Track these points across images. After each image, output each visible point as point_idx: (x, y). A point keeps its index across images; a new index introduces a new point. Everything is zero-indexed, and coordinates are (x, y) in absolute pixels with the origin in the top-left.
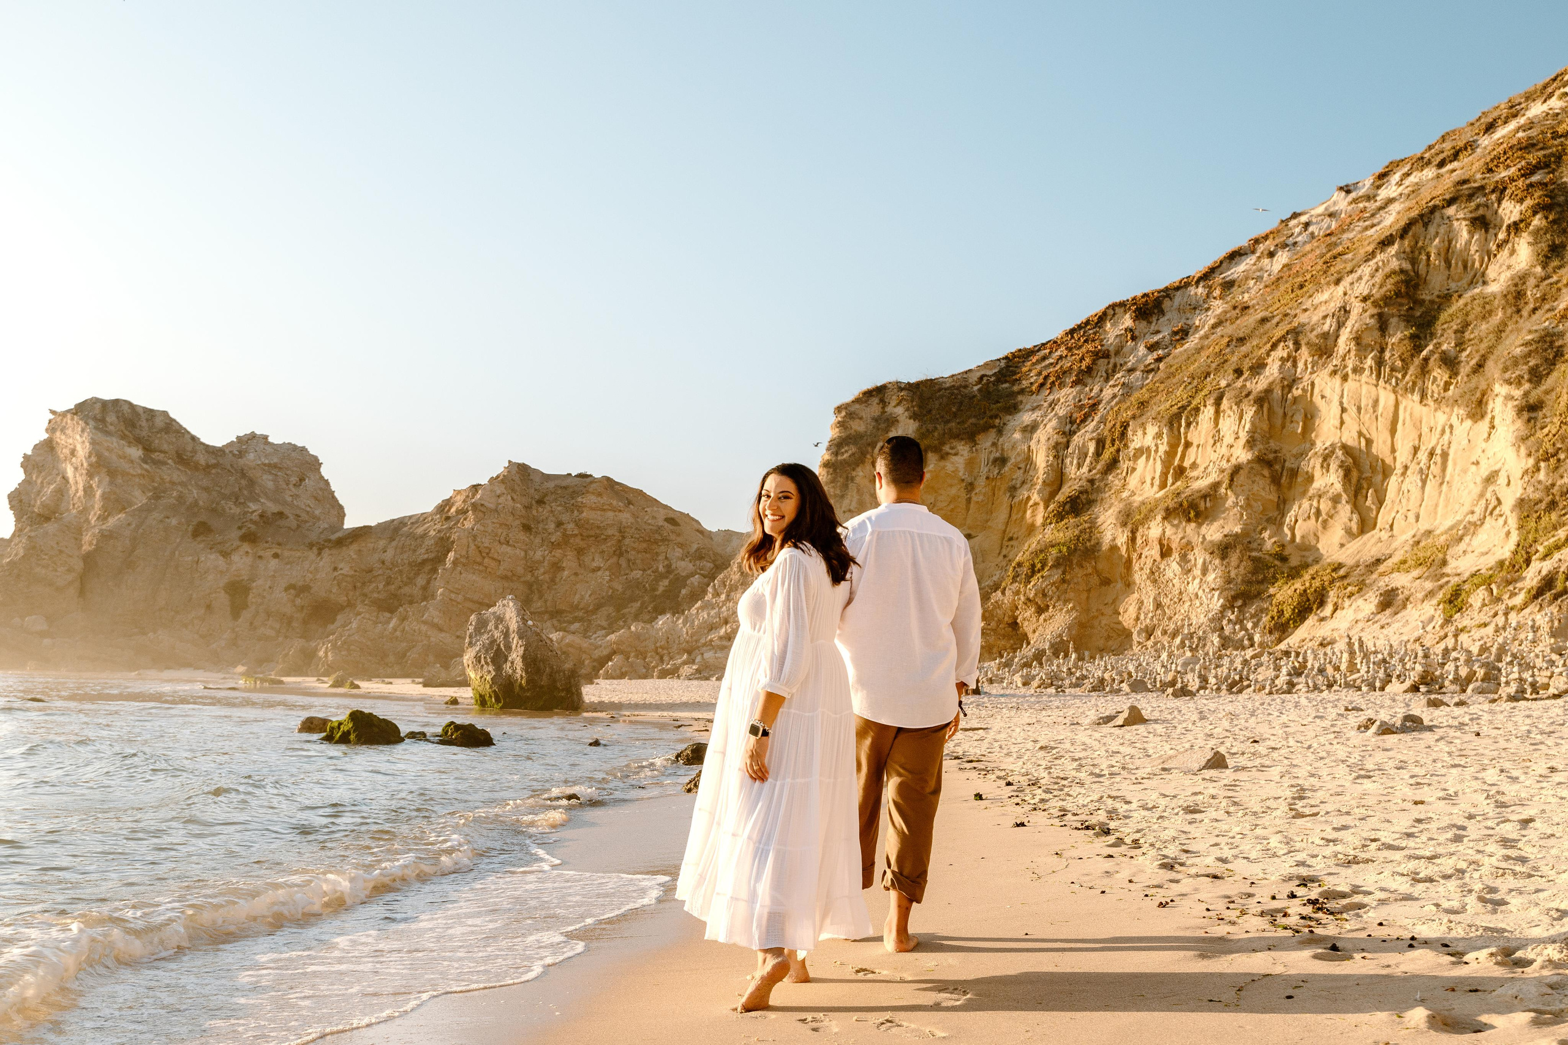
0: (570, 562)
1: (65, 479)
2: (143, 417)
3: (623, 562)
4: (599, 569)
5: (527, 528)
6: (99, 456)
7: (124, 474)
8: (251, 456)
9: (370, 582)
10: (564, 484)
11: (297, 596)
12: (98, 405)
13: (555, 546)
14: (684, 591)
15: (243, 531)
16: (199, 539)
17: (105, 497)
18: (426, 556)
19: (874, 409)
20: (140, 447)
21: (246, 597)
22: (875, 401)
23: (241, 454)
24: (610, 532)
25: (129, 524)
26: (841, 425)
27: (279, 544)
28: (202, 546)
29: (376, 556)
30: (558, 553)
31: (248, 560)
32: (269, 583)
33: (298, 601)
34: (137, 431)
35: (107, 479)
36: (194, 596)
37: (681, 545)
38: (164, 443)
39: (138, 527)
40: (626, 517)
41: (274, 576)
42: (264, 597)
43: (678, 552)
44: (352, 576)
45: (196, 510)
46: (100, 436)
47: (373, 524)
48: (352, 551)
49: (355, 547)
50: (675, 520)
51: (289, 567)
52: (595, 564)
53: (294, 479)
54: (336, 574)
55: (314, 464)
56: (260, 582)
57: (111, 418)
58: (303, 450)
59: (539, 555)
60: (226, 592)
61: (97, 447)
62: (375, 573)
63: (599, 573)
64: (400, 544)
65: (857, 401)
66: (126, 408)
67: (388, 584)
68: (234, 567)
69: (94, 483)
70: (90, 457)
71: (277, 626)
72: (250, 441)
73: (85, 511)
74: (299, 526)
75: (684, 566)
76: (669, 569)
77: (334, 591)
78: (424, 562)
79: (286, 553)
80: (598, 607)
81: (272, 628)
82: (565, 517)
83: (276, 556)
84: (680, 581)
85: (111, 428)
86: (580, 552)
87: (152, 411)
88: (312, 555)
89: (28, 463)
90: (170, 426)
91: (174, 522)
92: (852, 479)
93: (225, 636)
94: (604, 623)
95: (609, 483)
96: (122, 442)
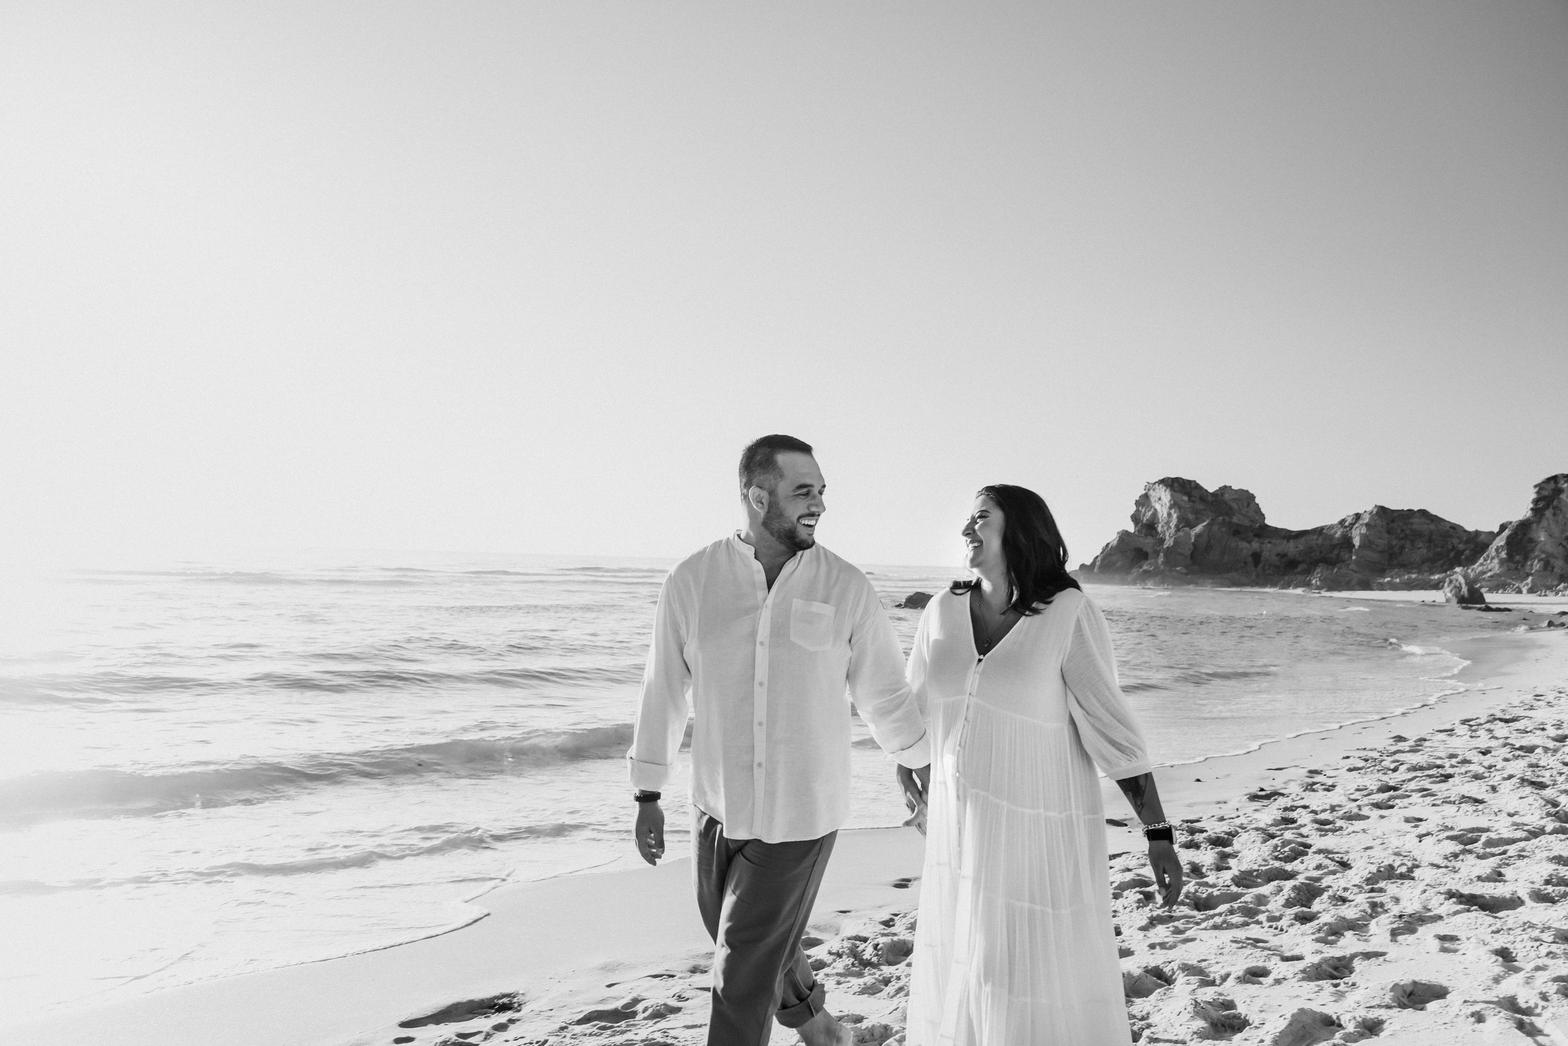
0: (1408, 545)
1: (1156, 510)
2: (1187, 483)
3: (1432, 545)
4: (1421, 548)
5: (1388, 532)
6: (1174, 500)
7: (1182, 506)
8: (1227, 495)
9: (1313, 552)
10: (1402, 513)
12: (1170, 480)
13: (1402, 539)
14: (1463, 557)
17: (1178, 517)
19: (1552, 485)
20: (1187, 496)
21: (1260, 558)
22: (1552, 482)
23: (1222, 495)
24: (1426, 533)
25: (1205, 531)
26: (1537, 493)
29: (1313, 540)
30: (1403, 542)
33: (1282, 560)
34: (1186, 489)
35: (1177, 510)
36: (1239, 558)
37: (1458, 538)
38: (1195, 493)
40: (1432, 527)
41: (1270, 550)
42: (1268, 559)
43: (1458, 541)
46: (1173, 492)
49: (1303, 538)
50: (1455, 527)
52: (1420, 546)
53: (1245, 505)
54: (1298, 549)
55: (1253, 497)
58: (1247, 491)
59: (1395, 542)
61: (1173, 498)
62: (1314, 549)
63: (1422, 550)
64: (1324, 537)
65: (1543, 482)
67: (1321, 553)
68: (1253, 547)
69: (1172, 511)
70: (1169, 502)
71: (1274, 570)
72: (1225, 489)
73: (1168, 523)
75: (1461, 547)
76: (1454, 548)
77: (1298, 556)
78: (1336, 545)
80: (1423, 563)
81: (1272, 570)
82: (1404, 528)
84: (1460, 553)
85: (1176, 489)
86: (1412, 542)
87: (1189, 480)
88: (1285, 542)
89: (1137, 503)
90: (1196, 486)
92: (1544, 515)
94: (1426, 569)
95: (1423, 513)
96: (1181, 494)
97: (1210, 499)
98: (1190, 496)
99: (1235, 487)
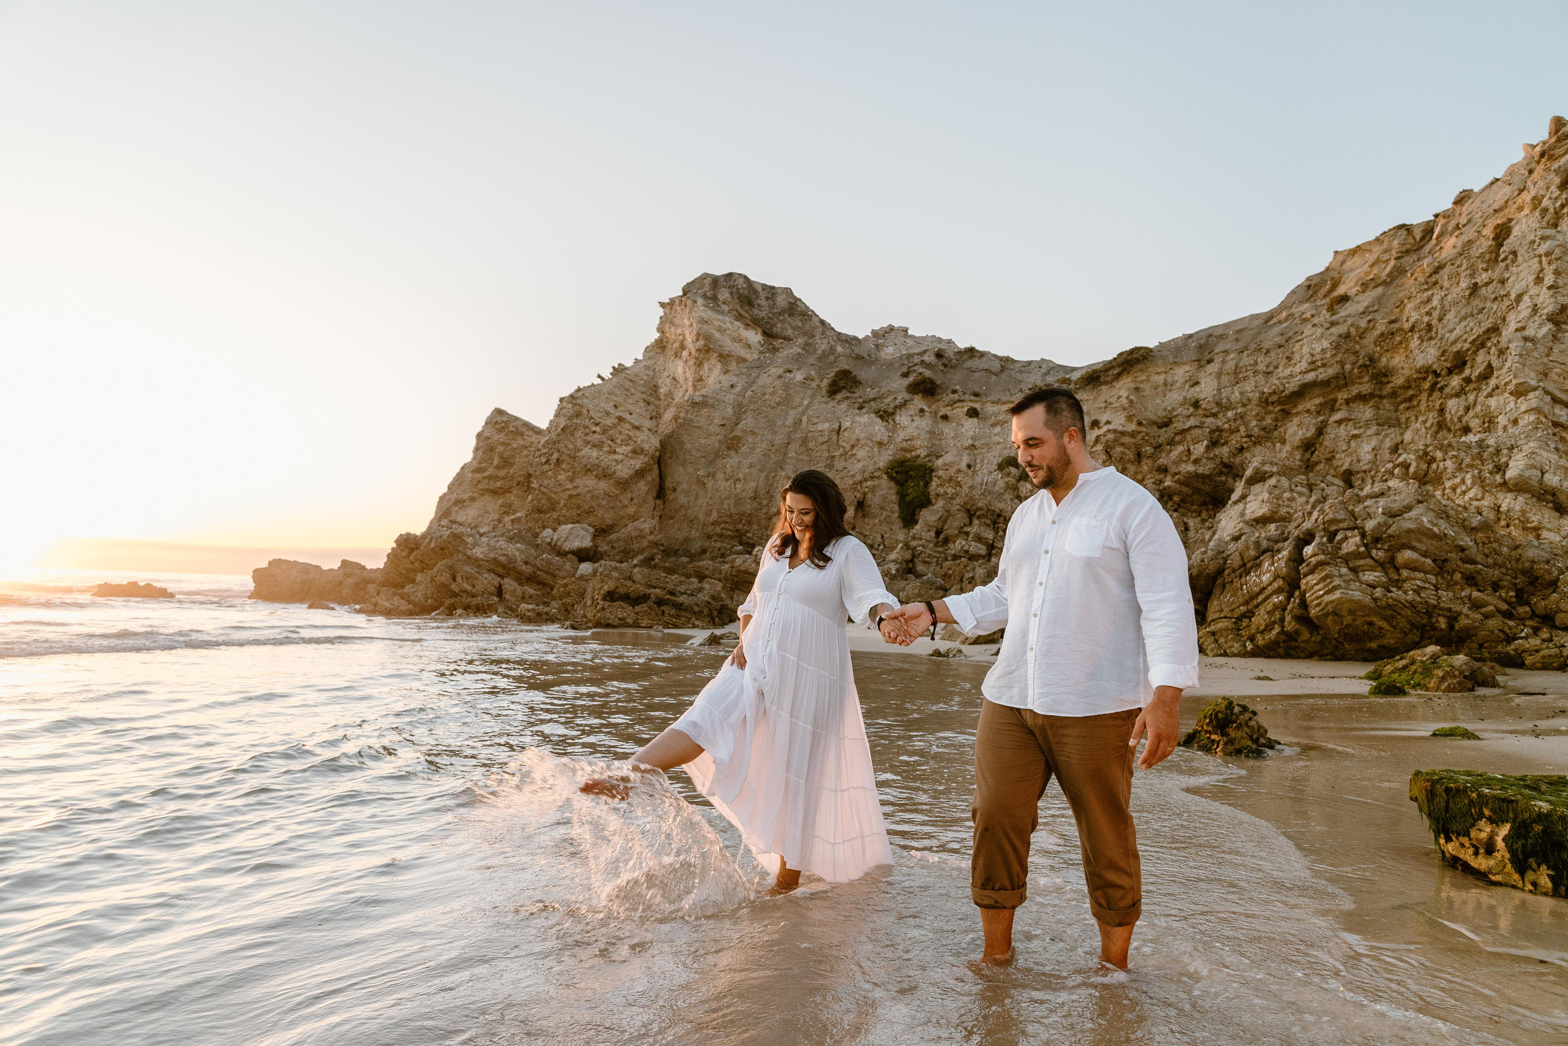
2: (763, 295)
6: (708, 338)
7: (742, 360)
8: (890, 350)
9: (1171, 443)
12: (707, 281)
15: (911, 378)
16: (839, 396)
20: (759, 330)
21: (928, 484)
23: (879, 345)
27: (976, 395)
28: (844, 406)
31: (925, 423)
32: (966, 459)
34: (756, 311)
35: (719, 366)
38: (787, 327)
39: (745, 389)
41: (972, 447)
42: (959, 484)
44: (1133, 435)
45: (832, 358)
51: (998, 429)
54: (1098, 432)
56: (948, 458)
57: (724, 294)
60: (891, 478)
61: (706, 327)
62: (1178, 425)
64: (1230, 365)
66: (741, 282)
67: (1214, 444)
68: (901, 435)
70: (697, 340)
72: (888, 335)
74: (1003, 369)
79: (990, 409)
83: (973, 413)
85: (724, 306)
87: (773, 288)
90: (795, 309)
91: (799, 376)
93: (892, 557)
96: (736, 323)
99: (914, 331)
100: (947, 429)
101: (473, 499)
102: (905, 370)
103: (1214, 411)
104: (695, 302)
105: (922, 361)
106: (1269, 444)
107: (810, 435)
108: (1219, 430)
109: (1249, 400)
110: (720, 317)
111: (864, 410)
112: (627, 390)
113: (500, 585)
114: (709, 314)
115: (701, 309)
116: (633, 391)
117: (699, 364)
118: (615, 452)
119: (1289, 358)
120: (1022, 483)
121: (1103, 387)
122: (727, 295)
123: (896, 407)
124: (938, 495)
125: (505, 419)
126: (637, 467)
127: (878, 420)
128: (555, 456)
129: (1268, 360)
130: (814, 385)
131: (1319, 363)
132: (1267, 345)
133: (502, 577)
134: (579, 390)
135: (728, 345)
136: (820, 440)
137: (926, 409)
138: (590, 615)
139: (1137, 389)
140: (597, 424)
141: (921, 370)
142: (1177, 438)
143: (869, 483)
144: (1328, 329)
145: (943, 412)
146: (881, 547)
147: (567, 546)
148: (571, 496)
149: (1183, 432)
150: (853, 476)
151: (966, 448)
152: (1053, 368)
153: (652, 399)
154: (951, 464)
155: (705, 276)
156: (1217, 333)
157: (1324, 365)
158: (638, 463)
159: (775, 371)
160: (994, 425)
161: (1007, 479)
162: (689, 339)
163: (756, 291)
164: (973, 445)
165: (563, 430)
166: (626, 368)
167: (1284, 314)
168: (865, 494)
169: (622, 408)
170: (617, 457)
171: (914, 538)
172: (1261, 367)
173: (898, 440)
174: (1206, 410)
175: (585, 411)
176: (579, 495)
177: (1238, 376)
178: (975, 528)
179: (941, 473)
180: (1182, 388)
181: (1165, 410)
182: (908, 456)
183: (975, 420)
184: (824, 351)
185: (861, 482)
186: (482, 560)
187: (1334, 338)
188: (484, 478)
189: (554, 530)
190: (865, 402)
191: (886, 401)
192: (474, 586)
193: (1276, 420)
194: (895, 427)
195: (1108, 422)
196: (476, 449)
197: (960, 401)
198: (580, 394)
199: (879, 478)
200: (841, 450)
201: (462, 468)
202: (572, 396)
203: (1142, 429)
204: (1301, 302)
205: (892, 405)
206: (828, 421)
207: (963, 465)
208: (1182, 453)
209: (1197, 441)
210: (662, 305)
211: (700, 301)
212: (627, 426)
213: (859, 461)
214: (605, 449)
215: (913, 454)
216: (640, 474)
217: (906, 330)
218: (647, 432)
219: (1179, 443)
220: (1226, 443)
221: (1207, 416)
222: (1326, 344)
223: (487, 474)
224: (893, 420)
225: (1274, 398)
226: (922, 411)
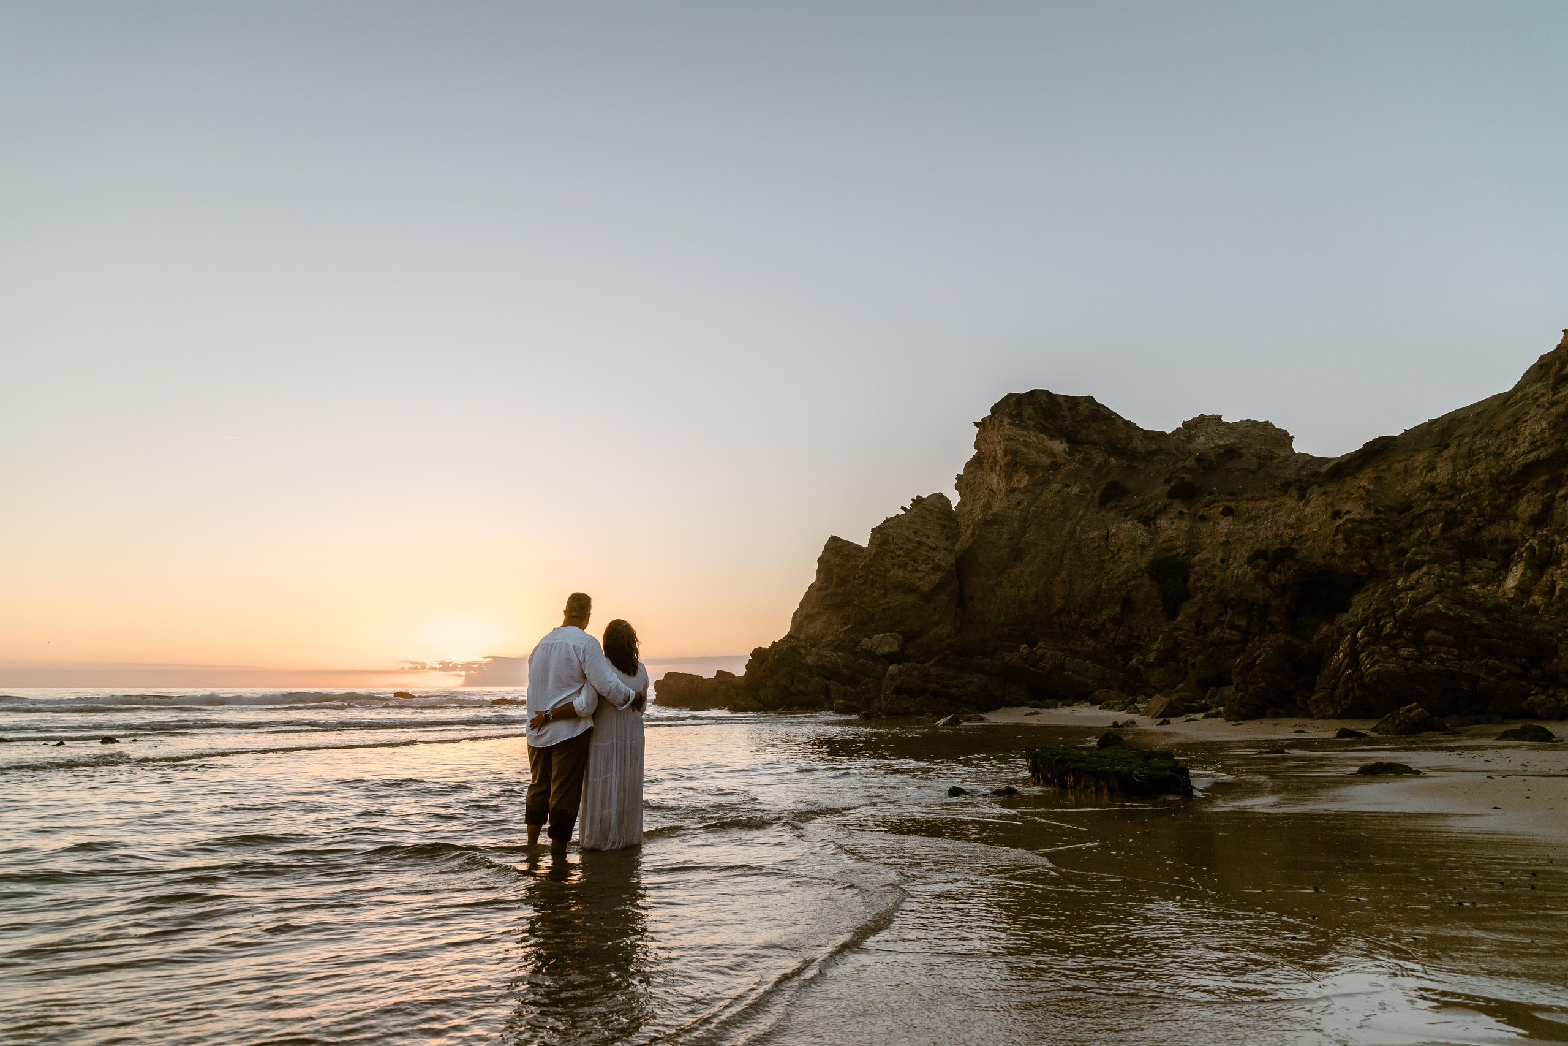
2: (1065, 405)
8: (1202, 440)
9: (1410, 526)
11: (1272, 568)
15: (1173, 484)
16: (1108, 506)
18: (1532, 456)
20: (1064, 439)
21: (1186, 579)
25: (1019, 503)
27: (1232, 494)
28: (1112, 514)
29: (1414, 482)
31: (1184, 525)
32: (1220, 555)
33: (1275, 578)
34: (1060, 422)
35: (1027, 477)
36: (1104, 587)
38: (1093, 433)
39: (1030, 505)
41: (1227, 543)
42: (1214, 577)
44: (1372, 522)
45: (1105, 470)
46: (1015, 431)
47: (1397, 432)
48: (1364, 480)
51: (1250, 525)
54: (1339, 522)
55: (1283, 439)
56: (1205, 554)
58: (1267, 425)
60: (1153, 576)
64: (1465, 449)
67: (1449, 525)
68: (1162, 537)
71: (1243, 623)
72: (1200, 425)
74: (1261, 466)
77: (1340, 551)
78: (1529, 470)
79: (1245, 506)
81: (1233, 626)
83: (1228, 512)
85: (1028, 421)
87: (1073, 398)
88: (1289, 502)
90: (1097, 413)
91: (1075, 490)
93: (1155, 647)
96: (1041, 435)
97: (1138, 444)
98: (1074, 442)
99: (1228, 418)
100: (1205, 529)
101: (819, 614)
102: (1168, 476)
103: (1450, 493)
104: (1001, 421)
105: (1183, 467)
106: (1503, 522)
107: (1083, 543)
108: (1453, 511)
109: (1481, 482)
110: (1025, 433)
111: (1129, 517)
112: (924, 518)
113: (827, 685)
114: (1013, 431)
115: (1008, 429)
116: (930, 518)
117: (1009, 477)
118: (917, 571)
119: (1514, 440)
120: (1271, 573)
121: (1348, 479)
122: (1031, 411)
123: (1156, 513)
124: (1196, 589)
125: (839, 544)
126: (937, 582)
127: (1140, 525)
128: (871, 577)
129: (1498, 442)
130: (1089, 496)
131: (1539, 443)
132: (1498, 426)
133: (829, 679)
134: (887, 520)
135: (1034, 456)
136: (1092, 546)
137: (1185, 510)
138: (883, 706)
139: (1378, 478)
140: (900, 549)
141: (1182, 475)
142: (1416, 522)
143: (1133, 582)
144: (1548, 409)
145: (1201, 512)
146: (1147, 638)
147: (879, 652)
148: (884, 610)
149: (1420, 516)
150: (1119, 577)
151: (1221, 544)
152: (1308, 461)
153: (947, 523)
154: (1206, 560)
155: (1010, 396)
156: (1460, 417)
157: (1544, 445)
158: (936, 578)
159: (1055, 486)
160: (1247, 521)
161: (1257, 571)
162: (1000, 454)
163: (1060, 404)
164: (1227, 541)
165: (875, 556)
166: (924, 499)
167: (1519, 394)
168: (1129, 592)
169: (921, 534)
170: (919, 574)
171: (1175, 628)
172: (1493, 449)
173: (1159, 541)
174: (1440, 493)
175: (890, 539)
176: (890, 608)
177: (1471, 458)
178: (1227, 618)
179: (1197, 569)
180: (1421, 473)
181: (1403, 496)
182: (1170, 554)
183: (1230, 518)
184: (1099, 465)
185: (1125, 582)
186: (813, 666)
187: (1551, 418)
188: (827, 595)
189: (870, 639)
190: (1130, 509)
191: (1148, 507)
192: (808, 688)
193: (1509, 498)
194: (1156, 532)
195: (1348, 512)
196: (819, 572)
197: (1215, 501)
198: (886, 525)
199: (1141, 577)
200: (1110, 555)
201: (810, 588)
202: (880, 527)
203: (1381, 516)
204: (1535, 381)
205: (1153, 511)
206: (1098, 530)
207: (1218, 559)
208: (1421, 535)
209: (1433, 524)
210: (977, 424)
211: (1006, 420)
212: (925, 548)
213: (1124, 563)
214: (909, 569)
215: (1174, 553)
216: (939, 588)
217: (1219, 418)
218: (943, 551)
219: (1419, 526)
220: (1462, 524)
221: (1442, 499)
222: (1544, 425)
223: (829, 591)
224: (1155, 524)
225: (1503, 478)
226: (1181, 513)
